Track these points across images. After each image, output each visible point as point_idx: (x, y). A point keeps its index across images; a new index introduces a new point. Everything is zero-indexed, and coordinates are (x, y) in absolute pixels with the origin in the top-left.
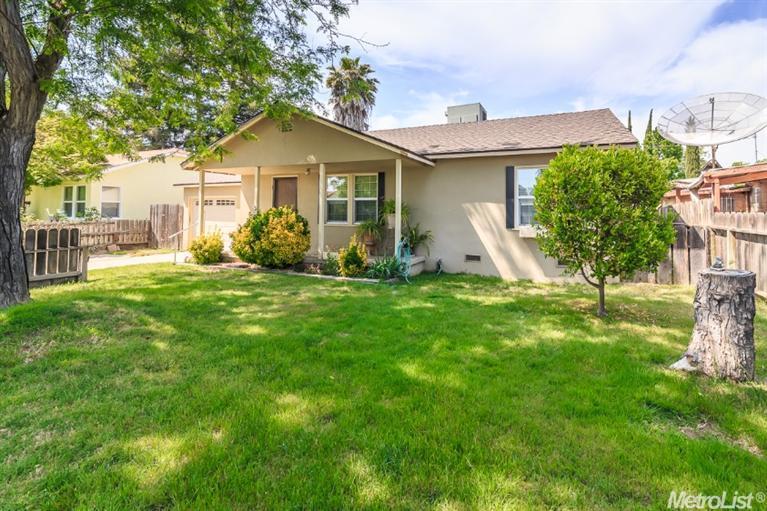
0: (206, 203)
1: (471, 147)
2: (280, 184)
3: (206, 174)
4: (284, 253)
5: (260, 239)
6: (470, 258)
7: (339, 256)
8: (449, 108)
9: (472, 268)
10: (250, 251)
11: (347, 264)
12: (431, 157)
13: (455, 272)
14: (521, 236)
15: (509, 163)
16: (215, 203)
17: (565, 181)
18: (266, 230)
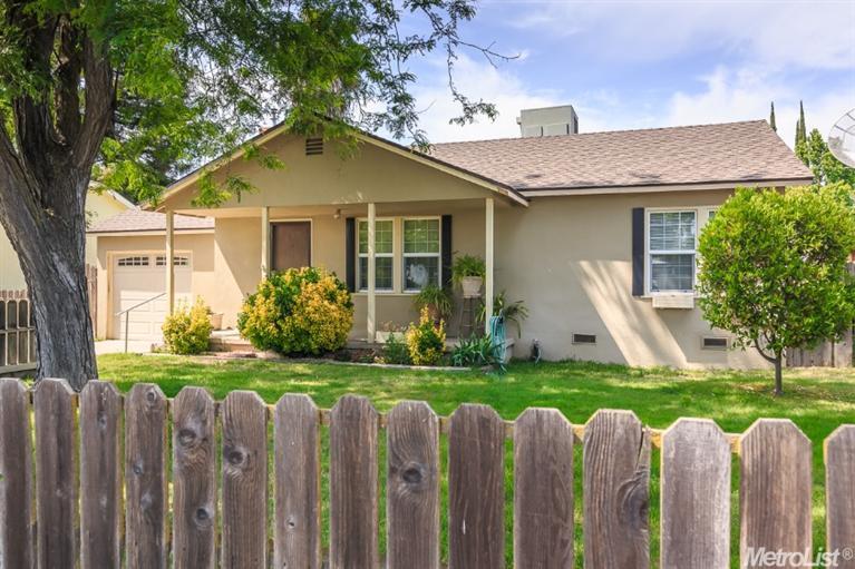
0: (176, 261)
1: (580, 179)
2: (280, 230)
3: (175, 217)
4: (325, 335)
5: (291, 314)
6: (580, 339)
7: (409, 338)
8: (522, 111)
9: (583, 353)
10: (275, 331)
11: (423, 347)
12: (526, 194)
13: (558, 359)
14: (654, 306)
15: (638, 204)
16: (153, 261)
17: (742, 234)
18: (299, 301)
